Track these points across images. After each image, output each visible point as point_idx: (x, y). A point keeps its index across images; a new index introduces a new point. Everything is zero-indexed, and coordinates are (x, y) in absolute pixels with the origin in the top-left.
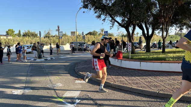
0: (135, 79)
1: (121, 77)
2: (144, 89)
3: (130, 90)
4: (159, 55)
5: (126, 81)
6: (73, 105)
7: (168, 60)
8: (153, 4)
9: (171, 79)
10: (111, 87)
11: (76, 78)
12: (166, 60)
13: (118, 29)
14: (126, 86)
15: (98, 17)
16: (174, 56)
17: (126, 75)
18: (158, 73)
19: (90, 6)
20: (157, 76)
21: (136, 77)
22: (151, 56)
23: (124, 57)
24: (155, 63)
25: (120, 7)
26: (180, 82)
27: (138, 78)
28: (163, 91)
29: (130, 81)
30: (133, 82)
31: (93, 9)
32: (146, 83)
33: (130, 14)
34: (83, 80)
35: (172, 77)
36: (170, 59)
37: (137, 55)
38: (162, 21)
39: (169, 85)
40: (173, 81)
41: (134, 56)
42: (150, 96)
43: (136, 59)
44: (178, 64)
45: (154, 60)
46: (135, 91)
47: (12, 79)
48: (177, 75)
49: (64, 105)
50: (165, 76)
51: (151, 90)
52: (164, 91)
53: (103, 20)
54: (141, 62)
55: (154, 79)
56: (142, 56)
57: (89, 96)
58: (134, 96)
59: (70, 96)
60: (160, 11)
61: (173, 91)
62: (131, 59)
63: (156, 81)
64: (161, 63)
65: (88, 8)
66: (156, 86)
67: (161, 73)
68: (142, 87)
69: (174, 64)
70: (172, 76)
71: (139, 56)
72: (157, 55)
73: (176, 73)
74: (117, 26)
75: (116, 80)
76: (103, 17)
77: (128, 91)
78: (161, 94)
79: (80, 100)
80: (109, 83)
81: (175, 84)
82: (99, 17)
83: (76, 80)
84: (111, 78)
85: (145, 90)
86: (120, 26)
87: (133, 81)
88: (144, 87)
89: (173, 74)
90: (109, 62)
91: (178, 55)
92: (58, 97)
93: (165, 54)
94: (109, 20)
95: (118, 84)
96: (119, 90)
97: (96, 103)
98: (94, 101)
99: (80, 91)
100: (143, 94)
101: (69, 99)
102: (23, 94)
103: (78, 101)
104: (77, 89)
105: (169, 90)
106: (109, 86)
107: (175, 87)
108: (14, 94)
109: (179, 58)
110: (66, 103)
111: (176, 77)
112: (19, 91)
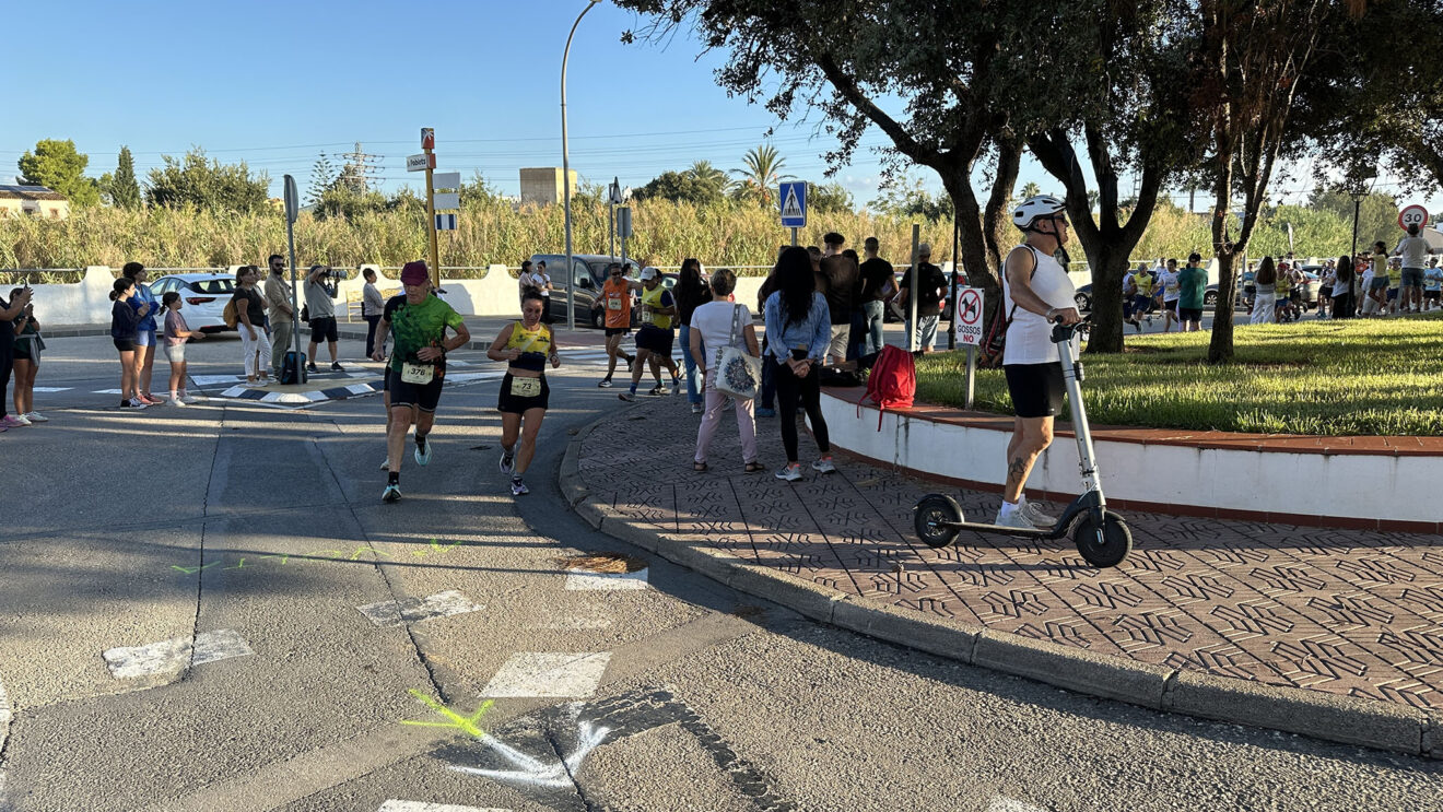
1: (905, 548)
2: (1068, 651)
3: (967, 659)
4: (1188, 380)
5: (936, 583)
6: (559, 767)
7: (1252, 430)
9: (1265, 575)
10: (829, 626)
11: (573, 552)
12: (1238, 428)
13: (888, 173)
14: (937, 622)
15: (739, 83)
16: (1293, 394)
18: (1175, 523)
20: (1169, 546)
23: (924, 396)
24: (1151, 448)
25: (902, 11)
26: (1328, 596)
27: (1029, 557)
28: (1206, 666)
29: (965, 587)
30: (986, 591)
31: (693, 16)
32: (1081, 606)
34: (621, 565)
35: (1276, 559)
36: (1269, 420)
38: (1222, 121)
39: (1254, 626)
40: (1277, 593)
42: (1109, 699)
44: (1320, 457)
45: (1153, 427)
46: (999, 664)
48: (1311, 543)
49: (493, 767)
50: (1226, 546)
51: (1116, 662)
52: (1216, 667)
53: (771, 105)
55: (1141, 573)
57: (670, 696)
58: (993, 699)
59: (533, 694)
60: (1207, 45)
61: (1274, 666)
62: (981, 406)
63: (1158, 587)
64: (1202, 447)
65: (657, 8)
66: (1158, 625)
67: (1199, 523)
68: (1057, 634)
69: (1297, 455)
70: (1273, 553)
72: (1173, 380)
73: (1301, 530)
74: (880, 156)
75: (867, 572)
76: (772, 80)
77: (954, 660)
78: (1187, 689)
79: (604, 731)
80: (817, 596)
81: (1297, 619)
82: (743, 78)
83: (573, 562)
85: (1074, 661)
86: (902, 156)
87: (993, 586)
88: (1069, 634)
89: (1284, 530)
90: (820, 428)
91: (1321, 382)
92: (447, 700)
93: (1231, 377)
94: (818, 100)
95: (880, 606)
96: (888, 652)
97: (723, 757)
98: (709, 741)
99: (606, 656)
100: (1057, 688)
101: (526, 720)
102: (187, 675)
103: (591, 737)
104: (585, 642)
105: (1247, 662)
106: (817, 622)
107: (1296, 638)
108: (120, 673)
109: (1329, 410)
110: (509, 752)
111: (1300, 560)
112: (156, 650)
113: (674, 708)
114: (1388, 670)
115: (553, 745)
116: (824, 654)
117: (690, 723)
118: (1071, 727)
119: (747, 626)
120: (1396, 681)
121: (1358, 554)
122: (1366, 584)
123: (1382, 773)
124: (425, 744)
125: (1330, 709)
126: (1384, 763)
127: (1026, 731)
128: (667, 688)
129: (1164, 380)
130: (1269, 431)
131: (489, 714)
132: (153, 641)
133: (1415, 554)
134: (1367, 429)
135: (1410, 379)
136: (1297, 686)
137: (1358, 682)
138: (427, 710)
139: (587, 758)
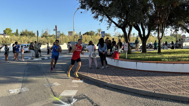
0: (132, 78)
1: (118, 77)
3: (126, 90)
4: (155, 55)
5: (122, 81)
6: (70, 104)
7: (164, 61)
8: (150, 5)
9: (166, 79)
10: (108, 86)
11: (73, 78)
12: (162, 61)
13: (115, 29)
14: (122, 86)
15: (96, 18)
16: (169, 57)
17: (122, 75)
18: (154, 73)
19: (88, 7)
20: (153, 76)
21: (133, 77)
22: (147, 57)
23: (120, 57)
24: (150, 63)
25: (116, 7)
26: (175, 82)
27: (135, 78)
28: (159, 91)
29: (126, 81)
31: (90, 9)
32: (142, 84)
33: (127, 15)
34: (80, 79)
35: (168, 77)
36: (166, 60)
37: (133, 55)
38: (158, 22)
39: (165, 86)
40: (168, 81)
41: (131, 56)
42: (146, 95)
43: (132, 59)
44: (173, 64)
45: (150, 61)
46: (131, 91)
47: (9, 78)
48: (172, 76)
49: (61, 104)
50: (161, 76)
51: (146, 90)
53: (100, 21)
54: (137, 62)
55: (149, 79)
56: (138, 56)
58: (130, 95)
59: (67, 95)
60: (156, 13)
61: (168, 91)
62: (128, 59)
63: (152, 81)
64: (157, 63)
65: (85, 9)
66: (152, 86)
67: (157, 73)
68: (138, 87)
69: (170, 64)
71: (135, 56)
72: (153, 55)
73: (171, 74)
74: (114, 27)
75: (113, 80)
76: (100, 17)
77: (124, 91)
78: (156, 93)
79: (76, 100)
80: (106, 83)
81: (171, 85)
82: (96, 17)
83: (73, 79)
84: (107, 77)
85: (141, 90)
86: (117, 27)
87: (130, 81)
88: (140, 87)
89: (168, 74)
90: (106, 62)
91: (173, 55)
92: (55, 96)
93: (161, 55)
94: (106, 20)
95: (114, 84)
96: (116, 90)
97: (93, 103)
98: (91, 101)
99: (77, 90)
100: (138, 94)
101: (66, 98)
102: (20, 93)
103: (74, 101)
104: (74, 89)
105: (164, 90)
106: (106, 86)
107: (171, 87)
108: (11, 93)
109: (174, 58)
110: (63, 103)
111: (171, 77)
112: (16, 90)
113: (86, 97)
114: (183, 91)
115: (69, 101)
116: (107, 90)
117: (88, 99)
118: (140, 99)
119: (96, 87)
120: (185, 92)
121: (178, 77)
122: (180, 80)
123: (183, 104)
124: (52, 101)
125: (176, 96)
126: (184, 103)
127: (134, 99)
128: (85, 94)
129: (152, 55)
130: (166, 61)
131: (60, 98)
132: (16, 89)
133: (187, 77)
134: (179, 61)
135: (184, 55)
136: (171, 93)
137: (180, 92)
138: (52, 97)
139: (74, 103)
